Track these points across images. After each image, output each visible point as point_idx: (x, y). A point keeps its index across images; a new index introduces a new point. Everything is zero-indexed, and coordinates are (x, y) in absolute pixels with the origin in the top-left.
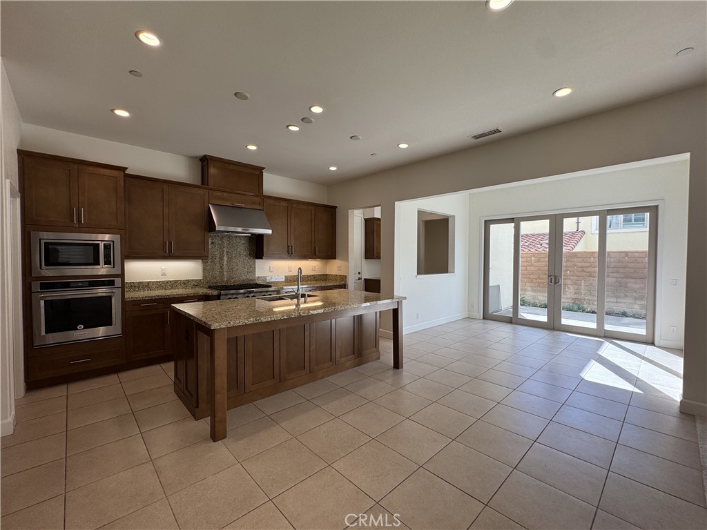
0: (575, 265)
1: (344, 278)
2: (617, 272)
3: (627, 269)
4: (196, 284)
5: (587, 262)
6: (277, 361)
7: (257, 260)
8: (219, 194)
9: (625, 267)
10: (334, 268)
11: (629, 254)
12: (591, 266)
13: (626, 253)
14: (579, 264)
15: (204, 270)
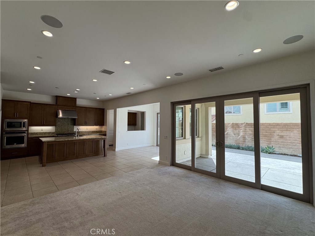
1: (106, 132)
4: (53, 133)
6: (65, 152)
7: (74, 126)
8: (60, 106)
10: (103, 129)
15: (55, 129)
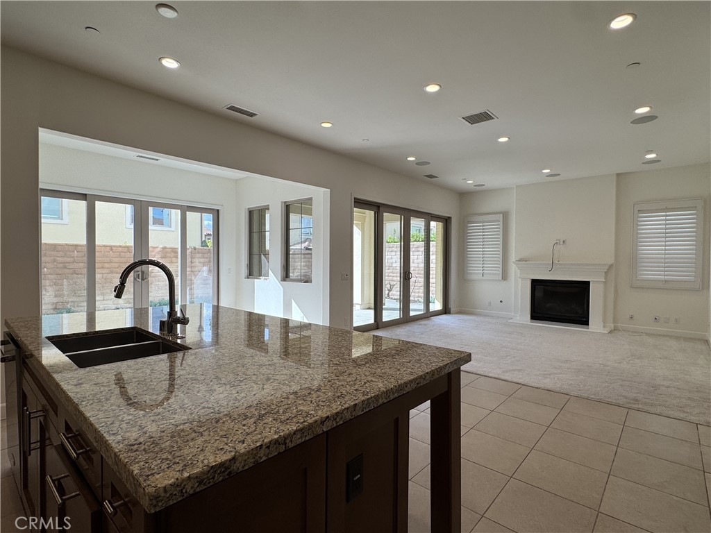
0: (55, 261)
2: (103, 268)
3: (112, 264)
5: (71, 257)
9: (111, 262)
11: (114, 248)
12: (74, 262)
13: (111, 247)
14: (60, 260)
